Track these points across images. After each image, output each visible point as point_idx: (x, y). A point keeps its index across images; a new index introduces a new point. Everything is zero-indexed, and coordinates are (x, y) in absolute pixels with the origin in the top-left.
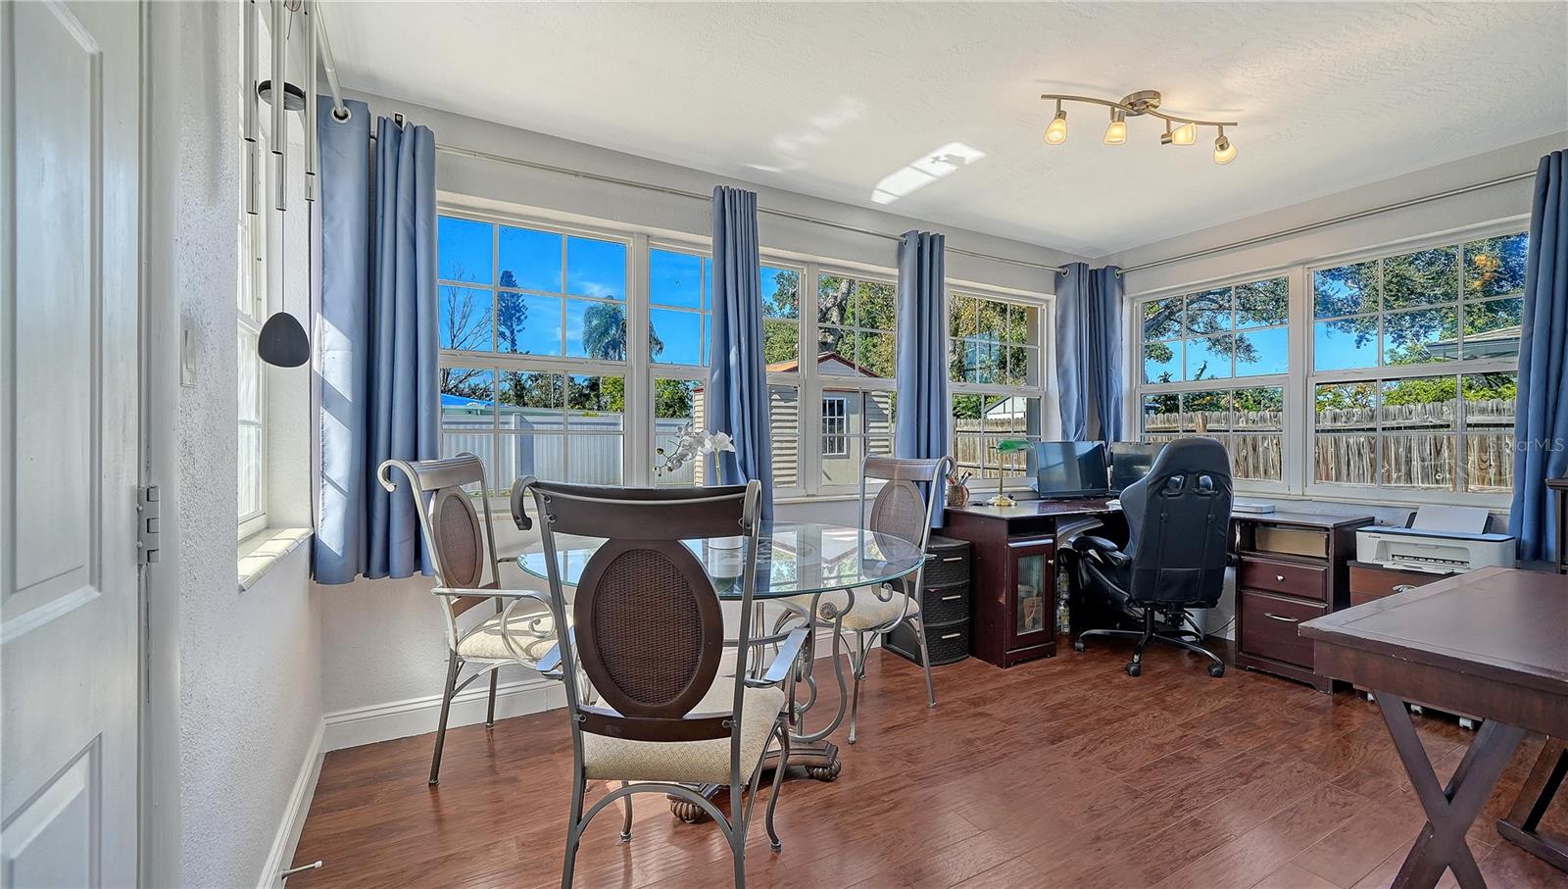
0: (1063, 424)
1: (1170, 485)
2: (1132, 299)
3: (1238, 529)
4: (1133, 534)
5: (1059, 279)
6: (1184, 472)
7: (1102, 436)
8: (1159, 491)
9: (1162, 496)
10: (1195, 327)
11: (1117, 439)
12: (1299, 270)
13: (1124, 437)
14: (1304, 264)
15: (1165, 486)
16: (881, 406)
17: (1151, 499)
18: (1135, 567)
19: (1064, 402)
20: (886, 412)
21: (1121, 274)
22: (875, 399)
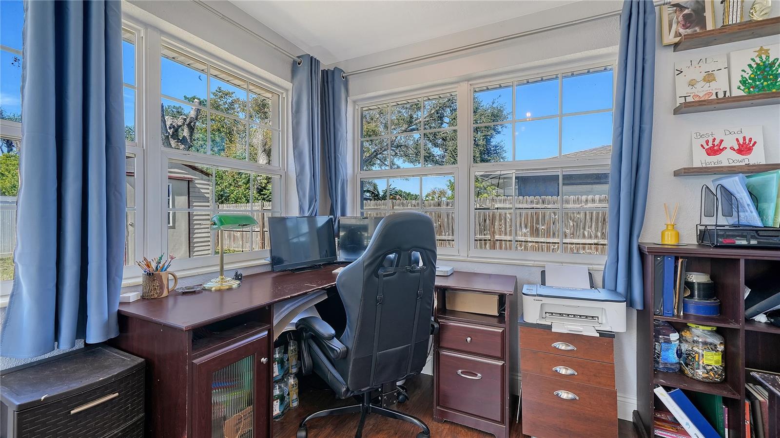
0: (300, 200)
1: (386, 264)
2: (354, 102)
3: (435, 296)
4: (350, 322)
5: (295, 66)
6: (398, 250)
7: (332, 212)
8: (375, 273)
9: (377, 276)
10: (386, 163)
11: (343, 214)
12: (465, 86)
13: (349, 213)
14: (468, 80)
15: (381, 265)
16: (203, 191)
17: (368, 282)
18: (352, 357)
19: (300, 181)
20: (207, 195)
21: (346, 77)
22: (198, 186)
